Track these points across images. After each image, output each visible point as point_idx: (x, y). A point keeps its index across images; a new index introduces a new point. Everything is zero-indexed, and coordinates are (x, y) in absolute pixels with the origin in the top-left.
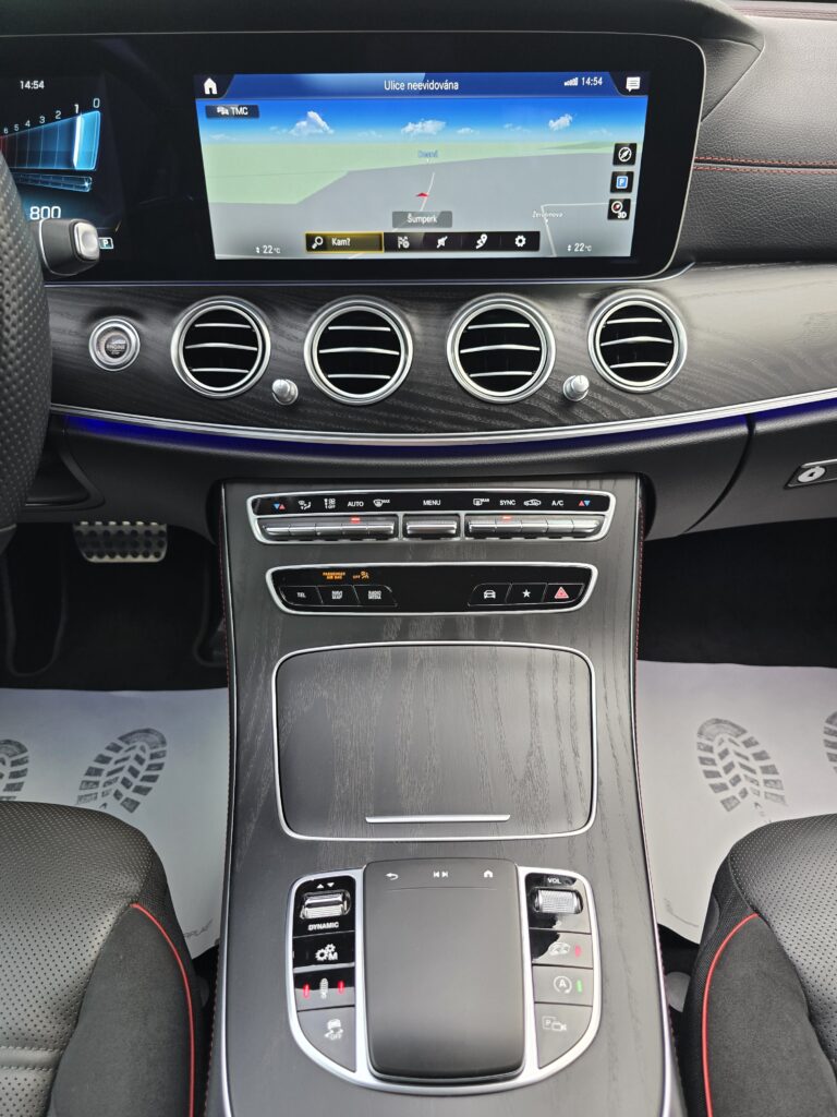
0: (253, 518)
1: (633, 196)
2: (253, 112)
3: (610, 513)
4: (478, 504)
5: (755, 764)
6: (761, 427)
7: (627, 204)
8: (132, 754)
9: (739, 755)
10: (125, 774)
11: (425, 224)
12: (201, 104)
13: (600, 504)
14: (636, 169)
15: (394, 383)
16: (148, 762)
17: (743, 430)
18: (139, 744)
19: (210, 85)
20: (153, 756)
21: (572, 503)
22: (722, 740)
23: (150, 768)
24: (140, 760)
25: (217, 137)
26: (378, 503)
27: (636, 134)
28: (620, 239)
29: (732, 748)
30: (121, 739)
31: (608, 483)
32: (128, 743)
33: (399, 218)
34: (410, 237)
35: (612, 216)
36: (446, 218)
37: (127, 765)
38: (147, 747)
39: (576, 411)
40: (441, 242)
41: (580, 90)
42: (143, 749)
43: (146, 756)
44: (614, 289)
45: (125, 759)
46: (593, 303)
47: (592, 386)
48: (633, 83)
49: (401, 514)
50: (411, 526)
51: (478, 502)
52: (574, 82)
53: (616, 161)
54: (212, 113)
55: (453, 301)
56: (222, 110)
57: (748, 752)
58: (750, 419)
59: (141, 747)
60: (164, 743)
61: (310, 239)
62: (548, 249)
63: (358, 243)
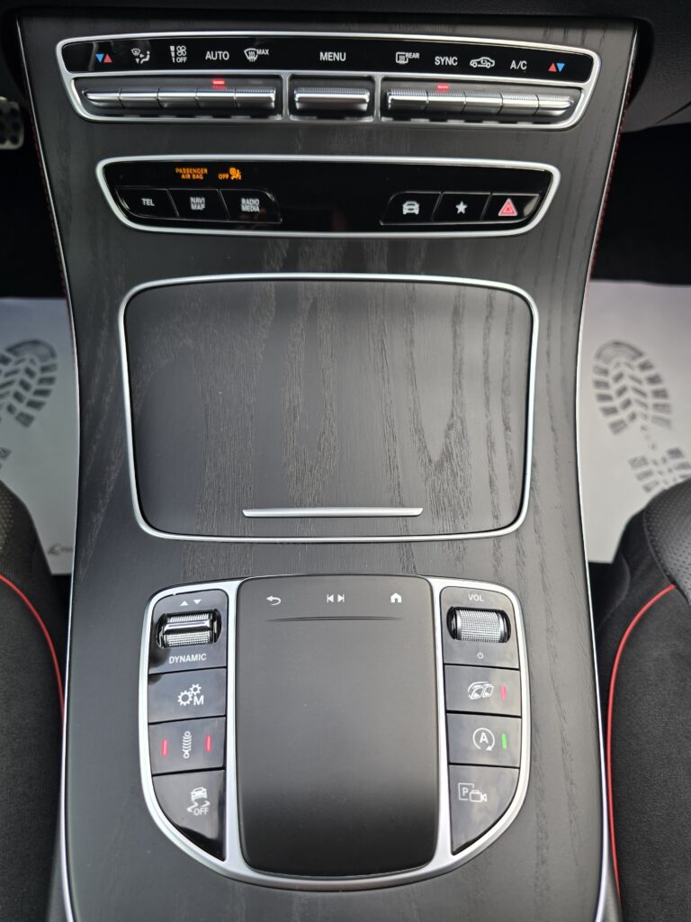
3: (589, 86)
4: (402, 62)
5: (648, 388)
8: (22, 366)
9: (633, 378)
10: (16, 388)
13: (577, 68)
16: (39, 375)
18: (28, 356)
20: (44, 369)
21: (539, 65)
22: (620, 363)
23: (41, 381)
24: (29, 373)
29: (627, 371)
30: (10, 350)
31: (594, 36)
32: (16, 354)
37: (17, 377)
38: (37, 360)
42: (32, 361)
43: (36, 369)
45: (15, 372)
49: (285, 74)
51: (402, 58)
57: (643, 375)
59: (30, 358)
60: (53, 354)
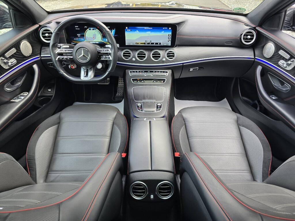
0: (130, 73)
1: (171, 39)
2: (131, 30)
3: (168, 73)
6: (184, 64)
7: (170, 40)
11: (149, 42)
12: (125, 30)
13: (167, 72)
14: (171, 37)
15: (145, 59)
17: (182, 64)
19: (127, 28)
21: (164, 72)
25: (127, 33)
26: (143, 72)
27: (171, 33)
28: (169, 44)
31: (168, 70)
33: (146, 41)
34: (147, 43)
35: (168, 41)
36: (151, 41)
39: (164, 62)
40: (150, 44)
41: (165, 29)
44: (168, 49)
46: (166, 51)
47: (166, 60)
48: (170, 28)
49: (145, 73)
50: (147, 74)
51: (154, 72)
52: (164, 28)
53: (169, 36)
54: (127, 30)
55: (152, 50)
56: (128, 30)
58: (183, 63)
61: (136, 43)
62: (162, 45)
63: (141, 44)
